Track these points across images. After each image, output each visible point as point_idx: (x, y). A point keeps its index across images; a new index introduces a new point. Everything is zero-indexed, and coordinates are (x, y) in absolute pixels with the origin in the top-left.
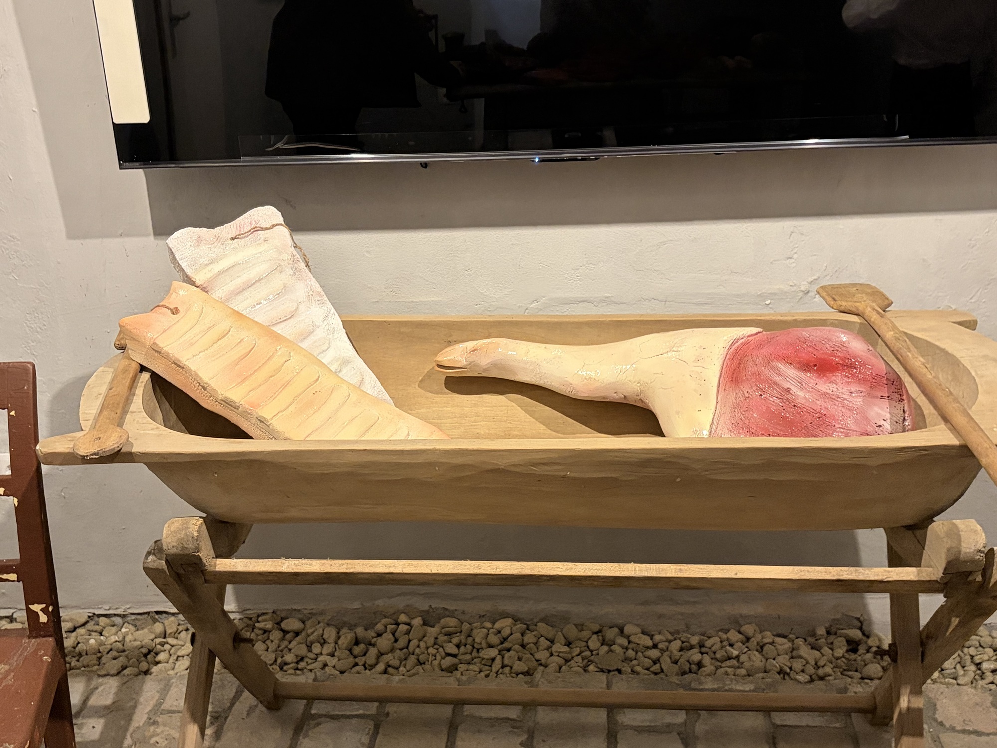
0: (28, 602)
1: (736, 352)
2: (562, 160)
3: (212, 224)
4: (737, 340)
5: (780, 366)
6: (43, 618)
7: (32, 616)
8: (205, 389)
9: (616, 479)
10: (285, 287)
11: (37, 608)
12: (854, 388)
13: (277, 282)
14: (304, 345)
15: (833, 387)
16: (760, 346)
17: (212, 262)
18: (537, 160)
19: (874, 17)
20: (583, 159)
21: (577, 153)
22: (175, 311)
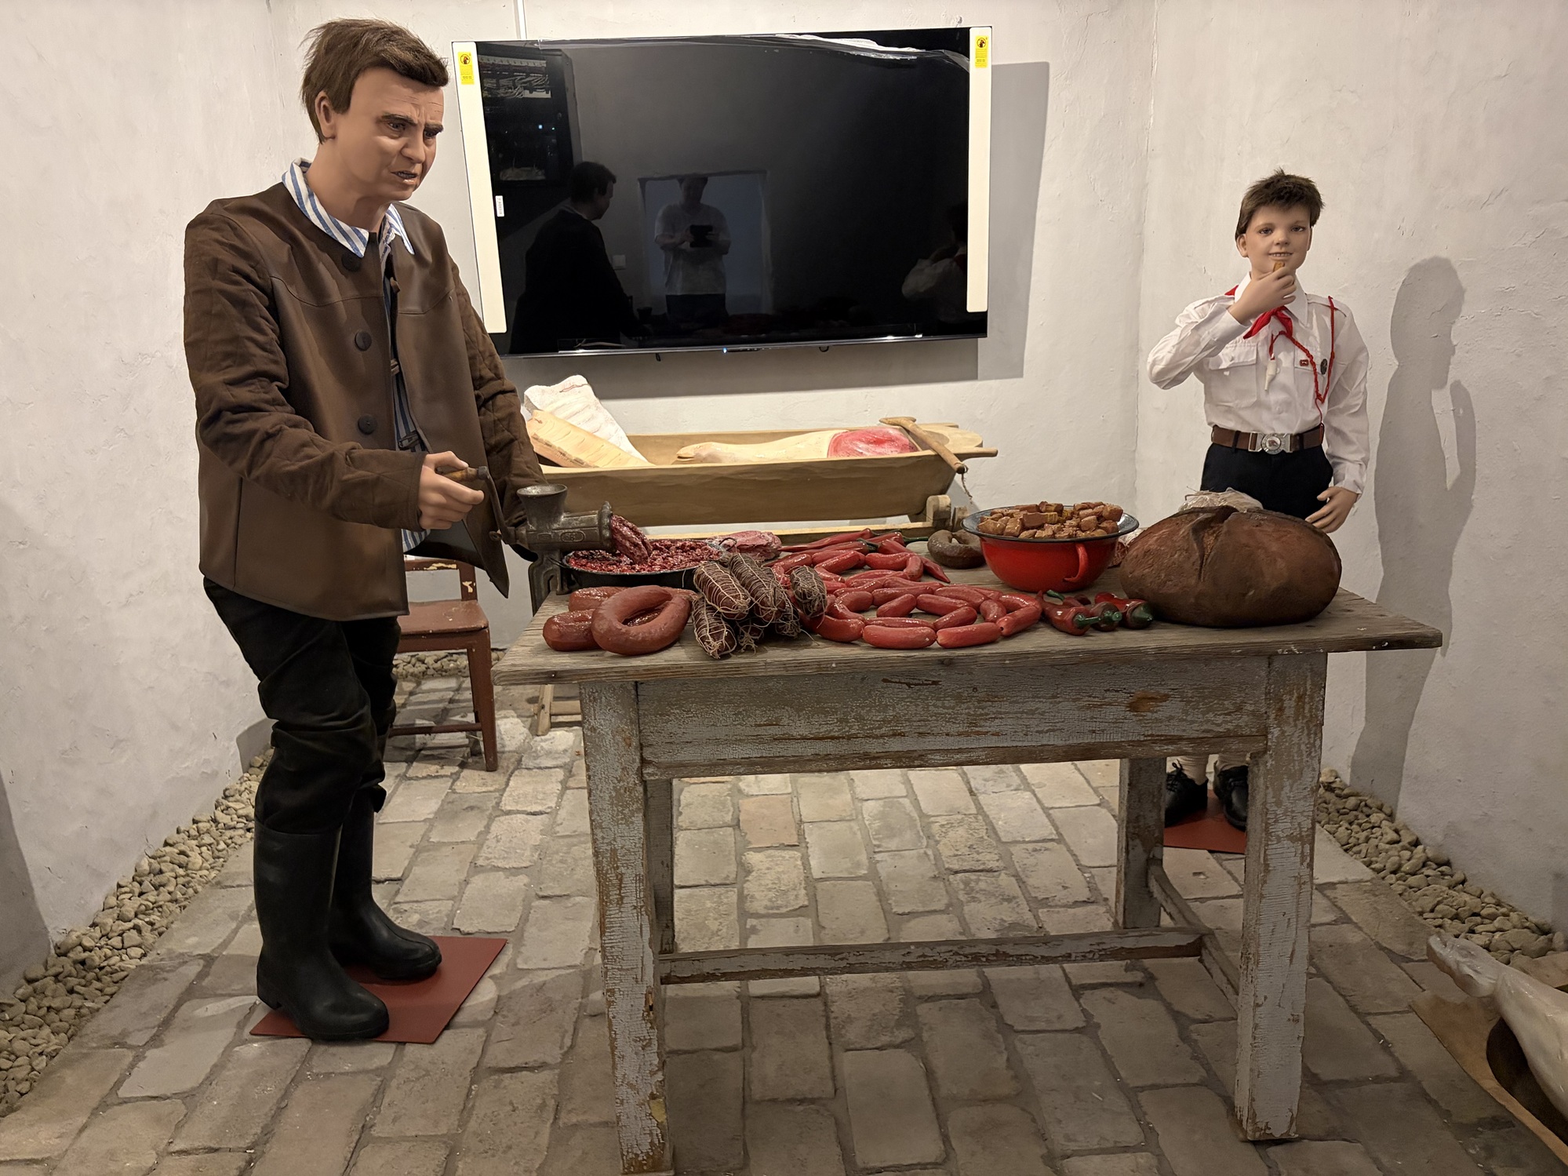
0: (462, 580)
1: (837, 439)
2: (739, 351)
4: (837, 434)
5: (858, 443)
6: (470, 590)
7: (464, 588)
9: (778, 480)
10: (593, 416)
11: (467, 584)
12: (893, 449)
13: (587, 414)
14: (609, 441)
15: (883, 450)
16: (847, 436)
17: (552, 403)
18: (725, 351)
20: (751, 350)
21: (748, 347)
22: (540, 422)
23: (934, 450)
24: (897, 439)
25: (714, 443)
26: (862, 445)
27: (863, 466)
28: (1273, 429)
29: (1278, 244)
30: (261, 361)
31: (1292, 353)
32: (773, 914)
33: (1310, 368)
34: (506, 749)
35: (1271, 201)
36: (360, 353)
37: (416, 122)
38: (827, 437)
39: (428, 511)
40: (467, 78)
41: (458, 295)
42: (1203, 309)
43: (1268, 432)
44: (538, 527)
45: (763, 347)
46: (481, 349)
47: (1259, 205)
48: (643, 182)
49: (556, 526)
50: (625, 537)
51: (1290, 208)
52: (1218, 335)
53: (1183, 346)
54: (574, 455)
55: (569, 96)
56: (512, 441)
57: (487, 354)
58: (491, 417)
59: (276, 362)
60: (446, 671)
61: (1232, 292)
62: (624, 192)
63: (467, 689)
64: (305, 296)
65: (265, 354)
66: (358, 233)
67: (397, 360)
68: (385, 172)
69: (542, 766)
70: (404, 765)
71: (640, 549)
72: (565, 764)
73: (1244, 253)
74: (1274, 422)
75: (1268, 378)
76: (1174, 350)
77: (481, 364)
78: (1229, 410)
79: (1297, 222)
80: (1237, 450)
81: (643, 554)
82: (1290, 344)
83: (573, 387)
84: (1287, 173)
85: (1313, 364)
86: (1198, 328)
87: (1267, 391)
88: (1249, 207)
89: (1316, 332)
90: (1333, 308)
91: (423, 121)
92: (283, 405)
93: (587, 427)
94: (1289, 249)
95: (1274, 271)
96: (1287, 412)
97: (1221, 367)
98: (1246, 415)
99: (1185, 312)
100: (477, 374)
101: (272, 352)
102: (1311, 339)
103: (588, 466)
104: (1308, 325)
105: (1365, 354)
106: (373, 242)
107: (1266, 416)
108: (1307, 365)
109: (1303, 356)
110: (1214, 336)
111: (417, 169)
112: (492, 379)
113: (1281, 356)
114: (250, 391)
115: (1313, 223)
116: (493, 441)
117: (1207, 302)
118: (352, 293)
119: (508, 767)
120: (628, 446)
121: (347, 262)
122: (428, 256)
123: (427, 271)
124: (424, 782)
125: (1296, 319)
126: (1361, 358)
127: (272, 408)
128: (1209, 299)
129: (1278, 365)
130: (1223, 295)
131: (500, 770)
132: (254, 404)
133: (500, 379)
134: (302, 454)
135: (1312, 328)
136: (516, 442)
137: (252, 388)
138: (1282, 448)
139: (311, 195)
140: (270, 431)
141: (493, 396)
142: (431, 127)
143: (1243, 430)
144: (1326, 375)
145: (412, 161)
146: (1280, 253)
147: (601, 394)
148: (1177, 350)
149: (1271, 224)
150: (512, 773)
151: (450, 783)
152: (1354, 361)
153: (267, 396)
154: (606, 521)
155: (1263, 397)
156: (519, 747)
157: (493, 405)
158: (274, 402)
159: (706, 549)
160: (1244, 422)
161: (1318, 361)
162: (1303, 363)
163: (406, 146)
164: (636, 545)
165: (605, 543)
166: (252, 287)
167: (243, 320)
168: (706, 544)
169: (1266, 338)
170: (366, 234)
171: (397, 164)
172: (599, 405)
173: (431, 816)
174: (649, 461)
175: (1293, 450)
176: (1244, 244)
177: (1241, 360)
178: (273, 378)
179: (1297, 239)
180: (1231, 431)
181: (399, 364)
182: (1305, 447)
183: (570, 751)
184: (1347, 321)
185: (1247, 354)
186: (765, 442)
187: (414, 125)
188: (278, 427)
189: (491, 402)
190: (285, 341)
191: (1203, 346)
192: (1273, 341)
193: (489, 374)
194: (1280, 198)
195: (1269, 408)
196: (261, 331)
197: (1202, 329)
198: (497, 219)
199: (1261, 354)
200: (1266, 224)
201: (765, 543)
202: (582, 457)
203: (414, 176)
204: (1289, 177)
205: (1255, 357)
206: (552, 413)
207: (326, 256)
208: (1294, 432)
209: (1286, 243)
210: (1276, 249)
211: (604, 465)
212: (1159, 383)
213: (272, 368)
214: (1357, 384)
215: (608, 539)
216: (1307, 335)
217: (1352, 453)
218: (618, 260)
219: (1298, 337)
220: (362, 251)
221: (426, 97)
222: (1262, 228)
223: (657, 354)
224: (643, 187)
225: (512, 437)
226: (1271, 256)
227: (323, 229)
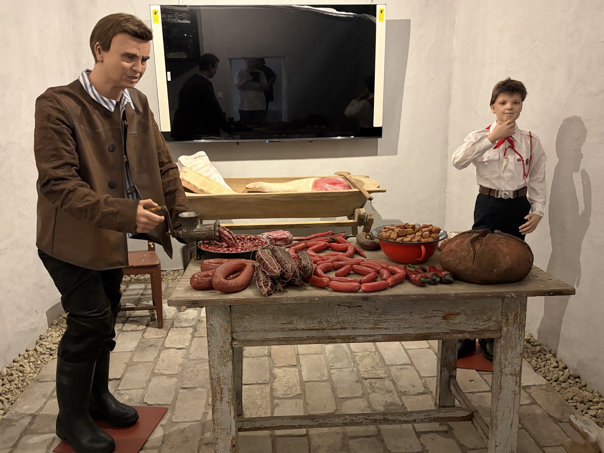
1: (316, 182)
2: (273, 142)
3: (189, 155)
4: (315, 180)
5: (325, 184)
6: (152, 246)
7: (149, 246)
8: (196, 187)
10: (208, 169)
11: (151, 243)
12: (341, 187)
13: (206, 168)
14: (216, 181)
15: (336, 187)
16: (320, 181)
17: (190, 163)
18: (267, 142)
19: (353, 113)
20: (279, 141)
21: (277, 140)
22: (185, 172)
23: (358, 189)
24: (343, 183)
25: (262, 182)
26: (327, 185)
27: (328, 195)
28: (506, 188)
29: (508, 109)
30: (68, 158)
31: (514, 156)
32: (285, 398)
33: (521, 162)
34: (167, 318)
35: (505, 91)
36: (111, 153)
37: (138, 56)
38: (312, 181)
39: (140, 225)
40: (156, 21)
41: (153, 126)
42: (476, 135)
43: (504, 189)
44: (187, 231)
45: (284, 140)
46: (163, 149)
47: (500, 93)
48: (230, 60)
49: (195, 230)
50: (225, 235)
51: (513, 94)
52: (482, 148)
53: (468, 151)
54: (200, 187)
55: (199, 23)
56: (176, 190)
57: (166, 152)
58: (167, 179)
59: (74, 158)
60: (140, 280)
61: (488, 128)
62: (223, 65)
63: (149, 289)
64: (88, 129)
65: (70, 155)
66: (111, 102)
67: (126, 156)
68: (124, 77)
69: (183, 326)
70: (121, 324)
71: (232, 240)
72: (193, 325)
73: (494, 112)
74: (506, 185)
75: (503, 166)
76: (463, 154)
77: (163, 156)
78: (487, 179)
79: (516, 100)
80: (490, 197)
81: (233, 243)
82: (513, 152)
83: (200, 156)
84: (512, 79)
85: (523, 161)
86: (474, 144)
87: (503, 172)
88: (496, 93)
89: (524, 147)
90: (531, 137)
91: (141, 55)
92: (76, 177)
93: (206, 175)
94: (513, 112)
95: (506, 121)
96: (511, 181)
97: (483, 161)
98: (494, 181)
99: (468, 136)
100: (161, 160)
101: (72, 154)
102: (522, 149)
103: (206, 193)
104: (521, 144)
105: (545, 156)
106: (117, 106)
107: (503, 183)
108: (520, 161)
109: (518, 157)
110: (481, 149)
111: (138, 75)
112: (167, 163)
113: (509, 157)
114: (63, 171)
115: (523, 100)
116: (167, 190)
117: (478, 132)
118: (108, 127)
119: (168, 326)
120: (223, 183)
121: (106, 113)
122: (141, 110)
123: (140, 116)
124: (130, 333)
125: (516, 141)
126: (543, 158)
127: (72, 179)
128: (479, 131)
129: (508, 161)
130: (485, 129)
131: (164, 328)
132: (64, 177)
133: (171, 163)
134: (85, 200)
135: (522, 145)
136: (178, 191)
137: (64, 170)
138: (509, 197)
139: (91, 86)
140: (71, 189)
141: (168, 171)
142: (145, 58)
143: (493, 188)
144: (528, 165)
145: (136, 72)
146: (509, 113)
147: (211, 159)
148: (465, 154)
149: (505, 101)
150: (170, 329)
151: (142, 334)
152: (540, 159)
153: (70, 174)
154: (217, 228)
155: (502, 175)
156: (173, 317)
157: (168, 174)
158: (73, 176)
159: (260, 240)
160: (493, 184)
161: (525, 159)
162: (518, 160)
163: (133, 66)
164: (230, 239)
165: (216, 238)
166: (65, 126)
167: (61, 140)
168: (260, 238)
169: (503, 149)
170: (115, 102)
171: (129, 73)
172: (211, 165)
173: (134, 349)
174: (234, 190)
175: (514, 197)
176: (494, 108)
177: (492, 158)
178: (73, 165)
179: (516, 107)
180: (488, 188)
181: (127, 157)
182: (519, 196)
183: (195, 319)
184: (537, 142)
185: (495, 155)
186: (284, 182)
187: (138, 57)
188: (75, 187)
189: (167, 173)
190: (78, 149)
191: (476, 152)
192: (506, 150)
193: (166, 160)
194: (509, 90)
195: (504, 179)
196: (68, 145)
197: (476, 145)
198: (168, 82)
199: (500, 156)
200: (503, 101)
201: (286, 237)
202: (204, 188)
203: (137, 78)
204: (513, 81)
205: (498, 157)
206: (190, 168)
207: (97, 112)
208: (514, 190)
209: (511, 109)
210: (507, 111)
211: (214, 192)
212: (456, 167)
213: (73, 161)
214: (541, 170)
215: (217, 236)
216: (520, 148)
217: (540, 198)
218: (219, 94)
219: (516, 149)
220: (113, 109)
221: (143, 45)
222: (501, 102)
223: (237, 142)
224: (230, 62)
225: (176, 188)
226: (505, 114)
227: (96, 100)
